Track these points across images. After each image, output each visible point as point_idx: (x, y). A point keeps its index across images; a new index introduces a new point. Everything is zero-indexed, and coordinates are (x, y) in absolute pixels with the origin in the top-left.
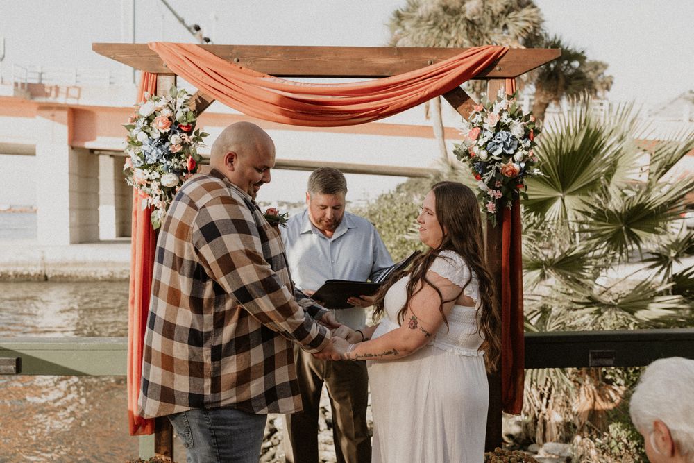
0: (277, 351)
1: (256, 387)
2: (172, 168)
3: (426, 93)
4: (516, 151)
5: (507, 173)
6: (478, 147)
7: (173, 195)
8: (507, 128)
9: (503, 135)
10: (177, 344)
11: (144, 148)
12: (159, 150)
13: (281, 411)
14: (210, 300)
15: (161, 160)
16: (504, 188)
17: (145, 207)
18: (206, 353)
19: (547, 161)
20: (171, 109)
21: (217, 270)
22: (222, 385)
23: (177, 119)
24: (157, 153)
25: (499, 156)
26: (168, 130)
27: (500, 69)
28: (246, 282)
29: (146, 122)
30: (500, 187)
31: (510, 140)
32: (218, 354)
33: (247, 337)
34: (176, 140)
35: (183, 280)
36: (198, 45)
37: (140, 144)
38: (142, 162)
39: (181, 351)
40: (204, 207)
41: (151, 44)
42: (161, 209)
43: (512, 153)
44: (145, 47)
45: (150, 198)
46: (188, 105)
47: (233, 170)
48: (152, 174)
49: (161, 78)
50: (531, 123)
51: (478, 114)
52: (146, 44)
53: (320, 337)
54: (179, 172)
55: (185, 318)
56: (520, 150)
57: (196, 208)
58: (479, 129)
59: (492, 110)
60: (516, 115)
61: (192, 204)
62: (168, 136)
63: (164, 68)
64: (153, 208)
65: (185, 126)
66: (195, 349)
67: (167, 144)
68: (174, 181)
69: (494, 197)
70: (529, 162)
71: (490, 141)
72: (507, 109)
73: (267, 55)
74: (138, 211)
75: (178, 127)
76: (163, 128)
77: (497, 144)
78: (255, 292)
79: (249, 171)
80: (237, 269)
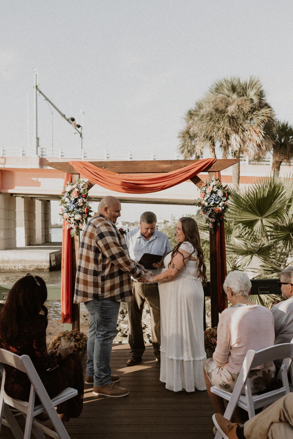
0: (124, 279)
1: (117, 292)
2: (79, 212)
3: (182, 179)
4: (220, 202)
5: (216, 211)
6: (204, 201)
7: (79, 223)
8: (216, 193)
9: (214, 196)
10: (89, 276)
11: (68, 204)
12: (74, 205)
13: (126, 301)
14: (101, 260)
15: (75, 209)
16: (215, 218)
17: (68, 228)
18: (99, 279)
19: (250, 202)
20: (78, 188)
21: (104, 249)
22: (105, 290)
23: (81, 192)
25: (213, 204)
26: (77, 197)
27: (213, 168)
28: (114, 253)
29: (68, 194)
30: (214, 217)
31: (217, 198)
32: (103, 279)
33: (113, 273)
34: (81, 201)
35: (91, 253)
36: (89, 162)
37: (66, 203)
38: (67, 210)
39: (90, 278)
40: (99, 227)
41: (70, 162)
42: (75, 229)
43: (218, 203)
44: (67, 163)
45: (70, 224)
46: (85, 186)
47: (107, 213)
48: (71, 215)
49: (74, 176)
50: (226, 190)
51: (204, 187)
52: (68, 162)
53: (140, 274)
54: (81, 214)
55: (92, 266)
56: (222, 201)
57: (96, 228)
58: (204, 193)
59: (210, 185)
60: (219, 187)
61: (94, 226)
62: (77, 200)
63: (75, 171)
64: (71, 228)
65: (84, 195)
66: (95, 277)
67: (77, 203)
68: (80, 217)
69: (212, 221)
70: (226, 207)
71: (209, 198)
72: (216, 185)
73: (117, 165)
74: (65, 229)
75: (81, 196)
76: (75, 196)
77: (212, 200)
78: (117, 256)
79: (113, 213)
80: (111, 249)
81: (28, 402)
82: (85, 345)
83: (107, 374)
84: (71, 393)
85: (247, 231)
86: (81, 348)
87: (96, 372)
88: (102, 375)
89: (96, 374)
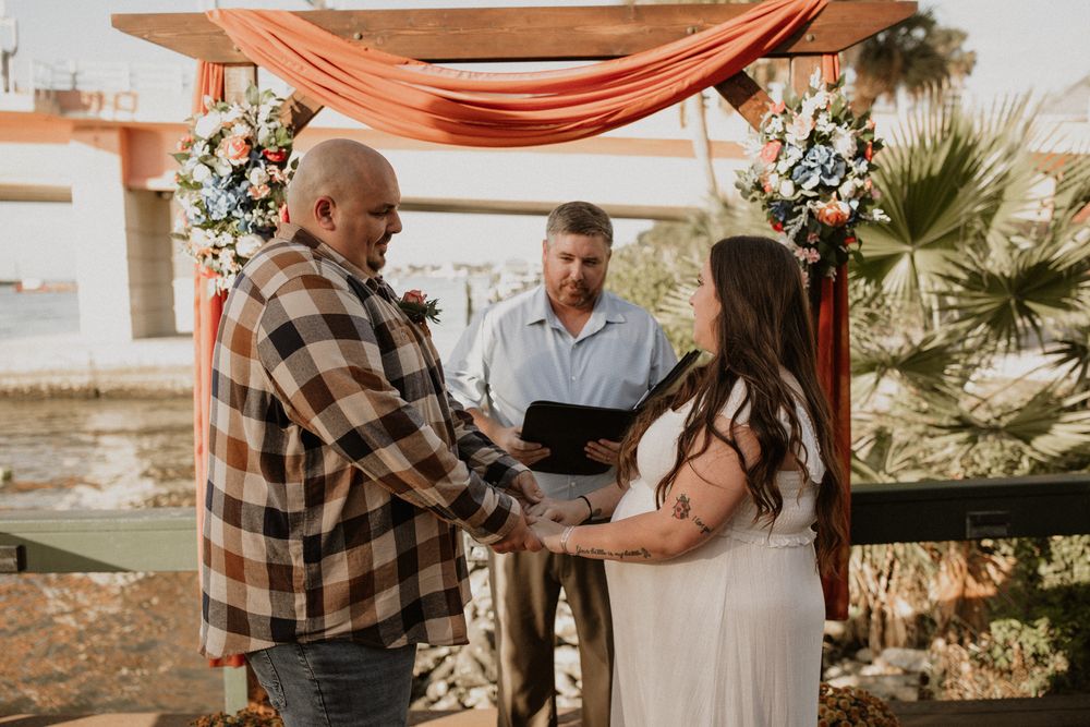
0: (420, 539)
1: (386, 604)
2: (254, 226)
3: (686, 83)
4: (843, 181)
5: (827, 218)
6: (777, 175)
8: (826, 140)
9: (820, 152)
10: (246, 535)
11: (206, 192)
12: (231, 196)
14: (297, 458)
15: (234, 213)
16: (822, 246)
17: (213, 294)
18: (294, 550)
20: (249, 124)
22: (325, 601)
23: (260, 142)
24: (228, 200)
25: (815, 189)
26: (244, 160)
27: (813, 39)
29: (208, 148)
30: (816, 243)
31: (832, 161)
32: (316, 551)
33: (364, 519)
34: (260, 177)
35: (251, 425)
36: (295, 13)
37: (198, 186)
38: (204, 217)
39: (254, 547)
40: (274, 296)
41: (211, 13)
43: (837, 184)
44: (201, 19)
45: (219, 277)
46: (278, 116)
47: (333, 228)
48: (220, 237)
49: (231, 72)
50: (867, 131)
51: (777, 117)
52: (203, 14)
54: (267, 232)
55: (257, 490)
56: (851, 178)
57: (261, 299)
58: (779, 144)
59: (800, 109)
60: (841, 117)
61: (255, 293)
62: (244, 171)
63: (235, 53)
65: (275, 154)
66: (277, 543)
67: (244, 185)
69: (806, 261)
70: (866, 199)
71: (798, 164)
72: (827, 108)
73: (411, 25)
74: (201, 300)
75: (261, 154)
76: (237, 158)
77: (810, 169)
78: (373, 439)
80: (338, 402)
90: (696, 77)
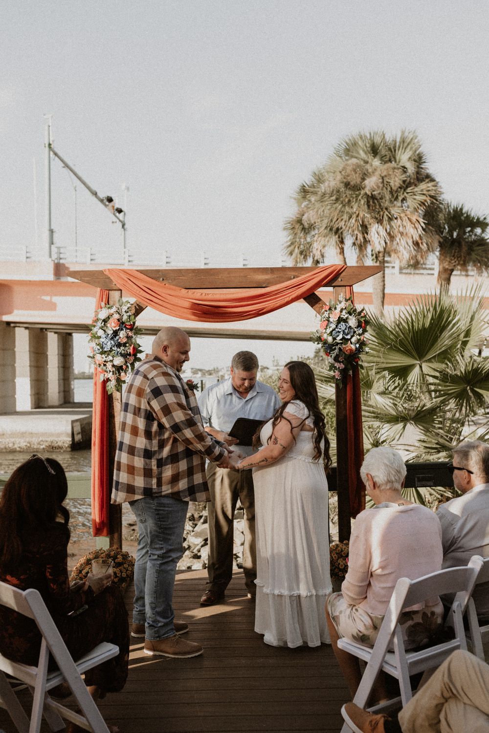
0: (195, 463)
1: (183, 484)
2: (121, 353)
3: (290, 298)
4: (352, 336)
5: (347, 351)
6: (326, 334)
7: (121, 371)
8: (345, 321)
9: (342, 326)
10: (136, 458)
11: (102, 340)
12: (112, 342)
13: (198, 500)
14: (156, 432)
15: (113, 348)
16: (345, 362)
17: (102, 380)
18: (154, 462)
19: (402, 336)
20: (119, 313)
21: (160, 414)
22: (163, 482)
23: (123, 320)
24: (111, 343)
25: (341, 340)
26: (117, 328)
27: (342, 280)
28: (177, 420)
29: (103, 323)
30: (343, 361)
31: (348, 329)
32: (161, 463)
33: (177, 454)
34: (123, 334)
35: (141, 421)
36: (138, 270)
37: (100, 337)
38: (101, 350)
39: (139, 462)
40: (153, 378)
41: (105, 270)
42: (113, 380)
43: (349, 338)
44: (101, 272)
45: (106, 373)
46: (130, 310)
47: (167, 356)
48: (107, 358)
49: (112, 293)
50: (362, 317)
51: (326, 311)
52: (102, 271)
53: (221, 455)
54: (124, 356)
55: (141, 443)
56: (356, 335)
57: (148, 379)
58: (327, 322)
59: (335, 308)
60: (352, 312)
61: (145, 377)
62: (118, 332)
63: (114, 286)
64: (108, 380)
65: (129, 325)
66: (148, 461)
67: (117, 337)
68: (122, 362)
69: (339, 368)
70: (362, 344)
71: (334, 330)
72: (345, 308)
73: (183, 275)
74: (97, 382)
75: (124, 326)
76: (115, 327)
77: (339, 332)
78: (182, 426)
79: (176, 355)
80: (173, 413)
81: (37, 666)
82: (130, 572)
83: (168, 620)
84: (107, 651)
85: (396, 384)
86: (125, 578)
87: (150, 617)
88: (159, 622)
89: (149, 620)
90: (294, 296)
